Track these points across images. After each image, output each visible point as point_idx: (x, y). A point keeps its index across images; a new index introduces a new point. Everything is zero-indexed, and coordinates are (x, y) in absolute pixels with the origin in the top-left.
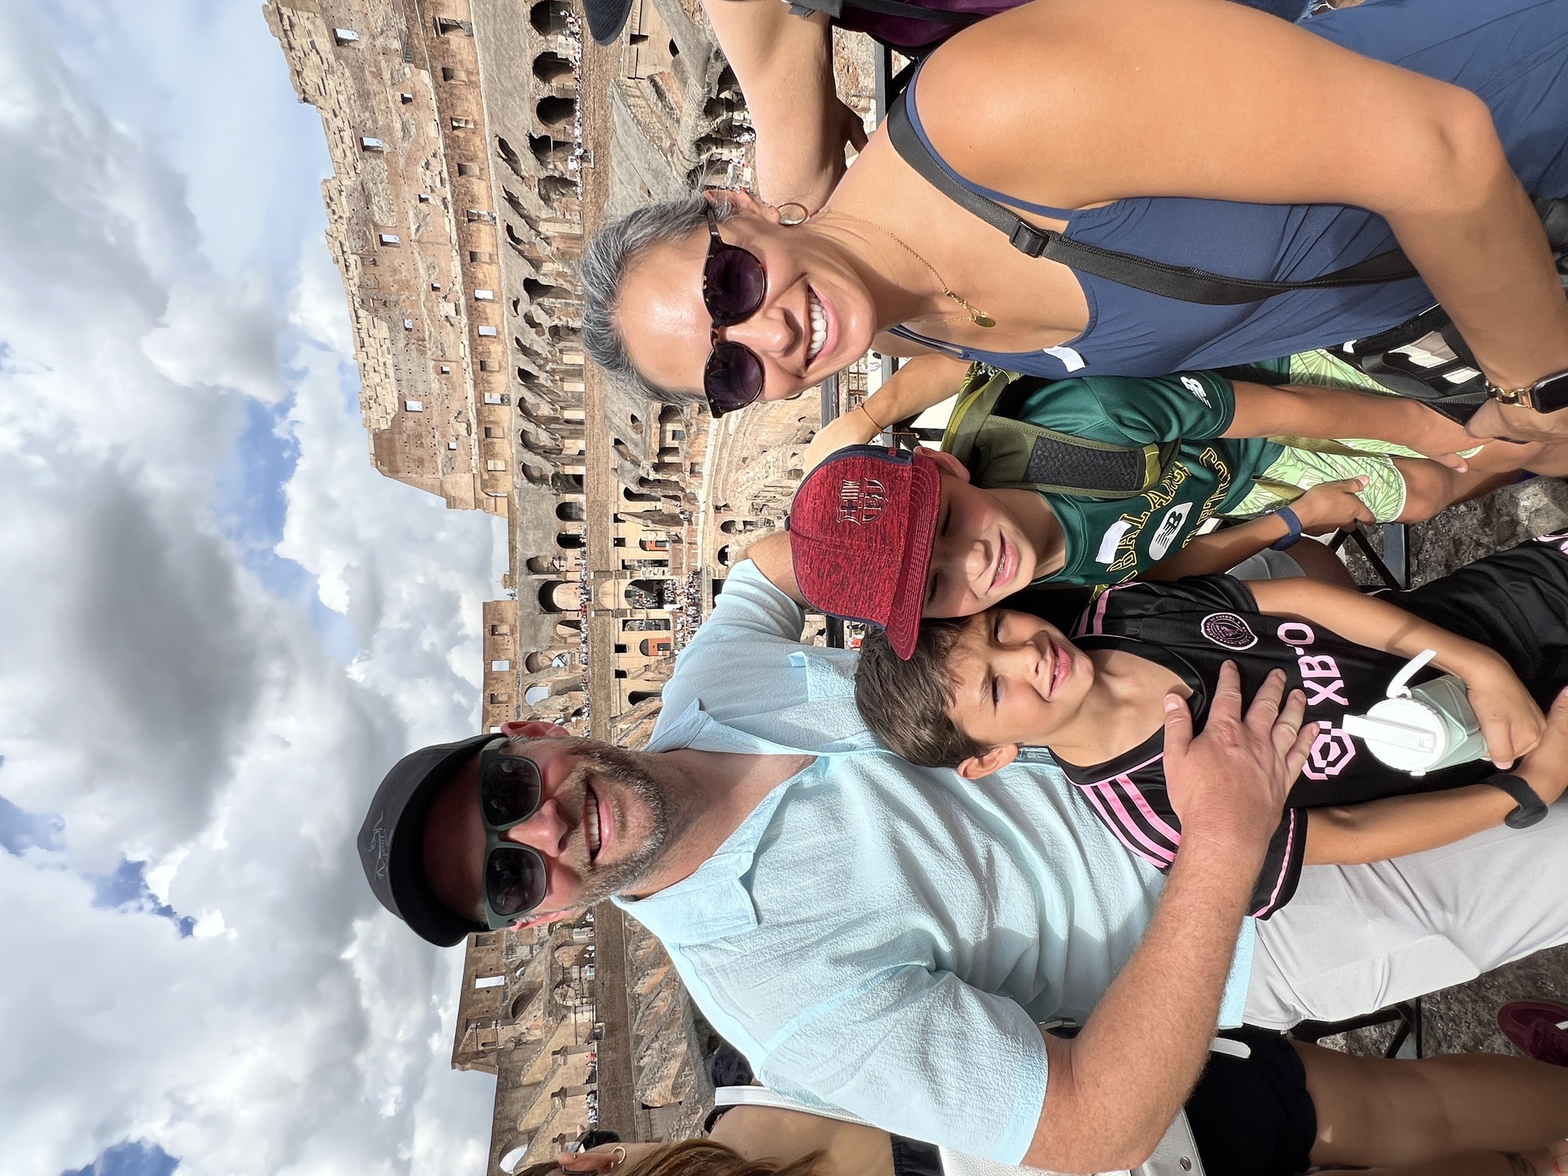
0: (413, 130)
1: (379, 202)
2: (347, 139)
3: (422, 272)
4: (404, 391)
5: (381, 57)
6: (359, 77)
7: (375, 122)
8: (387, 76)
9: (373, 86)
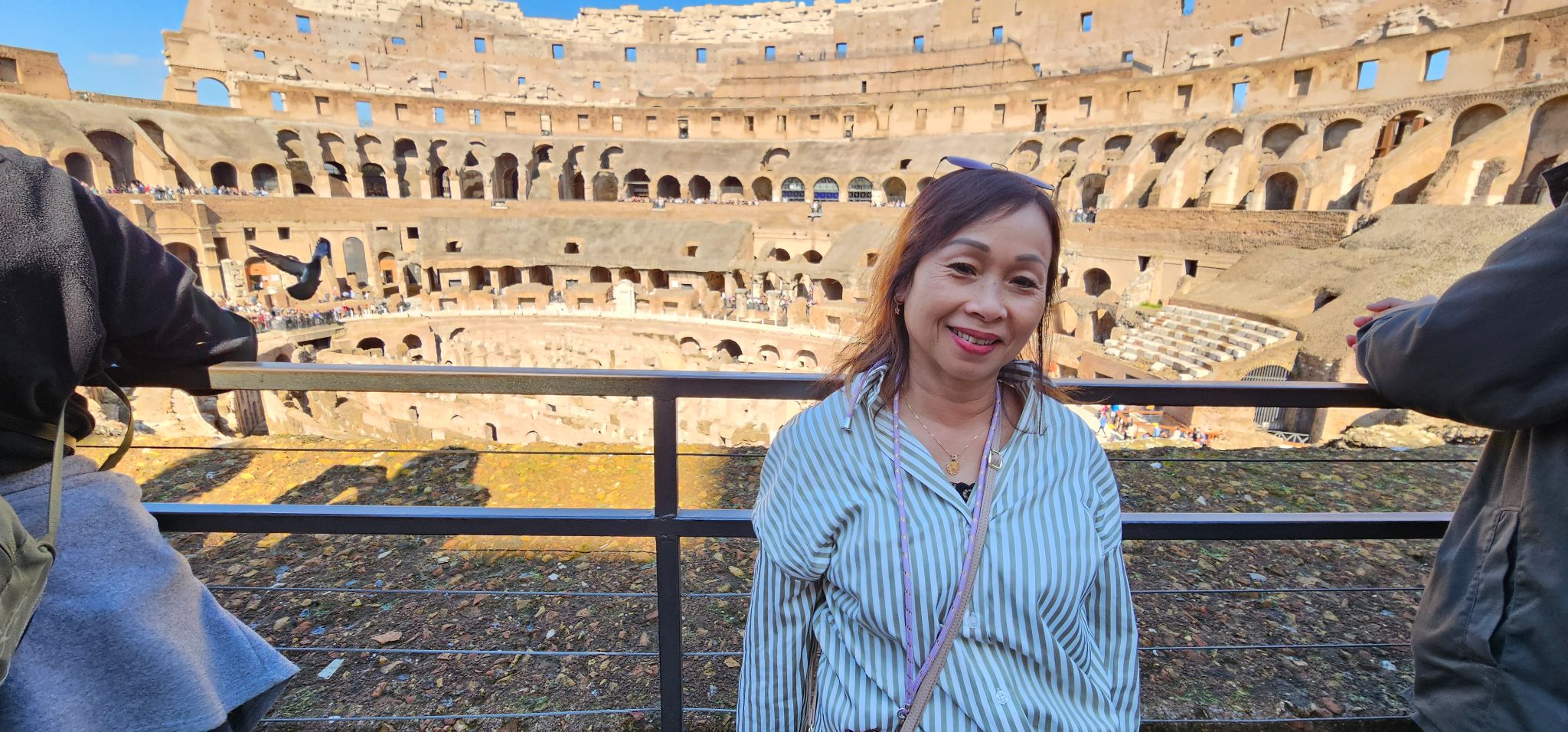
0: (576, 84)
1: (513, 45)
2: (557, 34)
3: (457, 66)
4: (322, 20)
5: (621, 74)
6: (605, 56)
7: (577, 58)
8: (610, 74)
9: (603, 64)
